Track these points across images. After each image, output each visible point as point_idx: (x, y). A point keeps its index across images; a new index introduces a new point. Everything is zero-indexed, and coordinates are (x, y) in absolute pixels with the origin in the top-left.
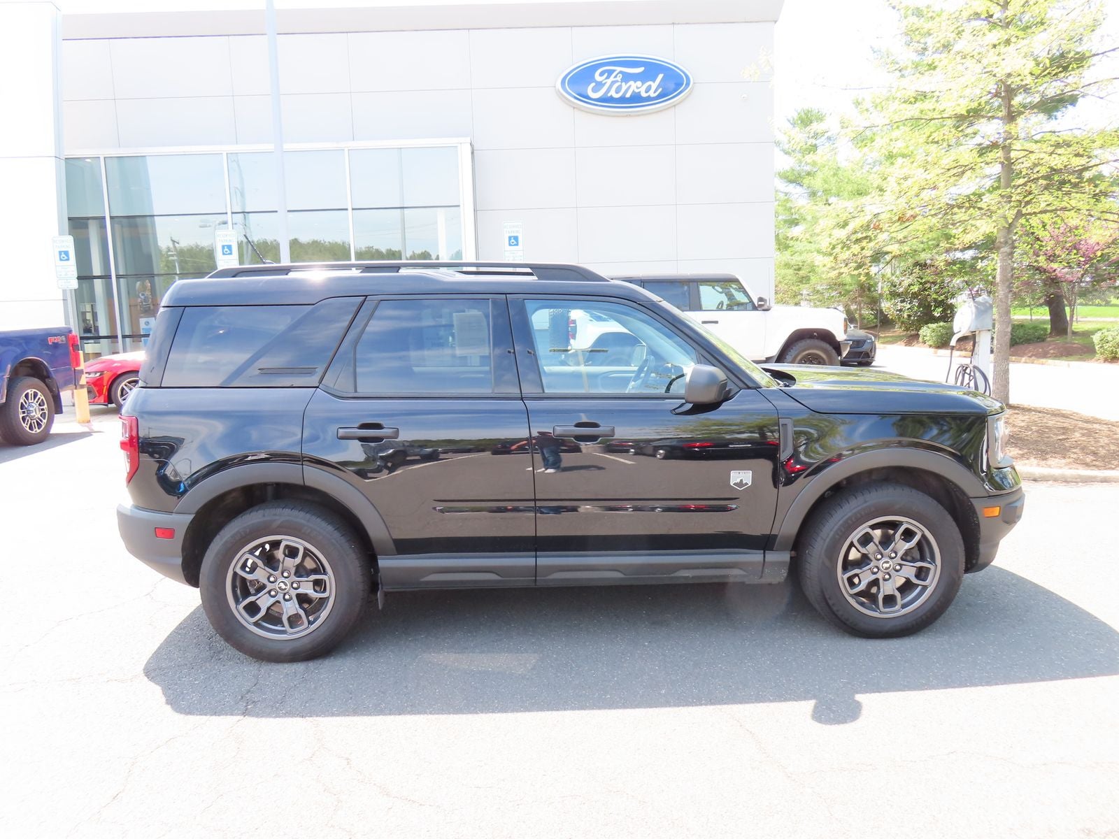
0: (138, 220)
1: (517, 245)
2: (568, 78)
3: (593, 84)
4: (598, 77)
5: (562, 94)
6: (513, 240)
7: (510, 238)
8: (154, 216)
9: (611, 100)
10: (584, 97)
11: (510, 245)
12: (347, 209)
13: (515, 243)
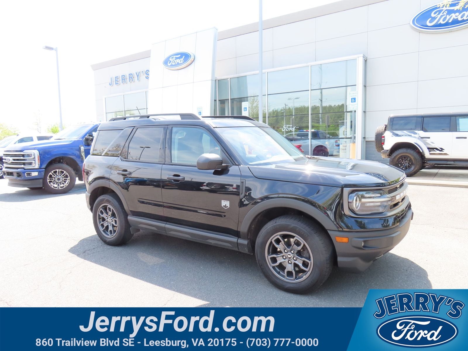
0: (242, 99)
1: (355, 102)
2: (416, 18)
3: (430, 19)
4: (433, 15)
5: (412, 26)
6: (353, 100)
7: (352, 99)
8: (248, 97)
9: (441, 25)
10: (426, 26)
11: (352, 102)
12: (309, 90)
13: (354, 101)
